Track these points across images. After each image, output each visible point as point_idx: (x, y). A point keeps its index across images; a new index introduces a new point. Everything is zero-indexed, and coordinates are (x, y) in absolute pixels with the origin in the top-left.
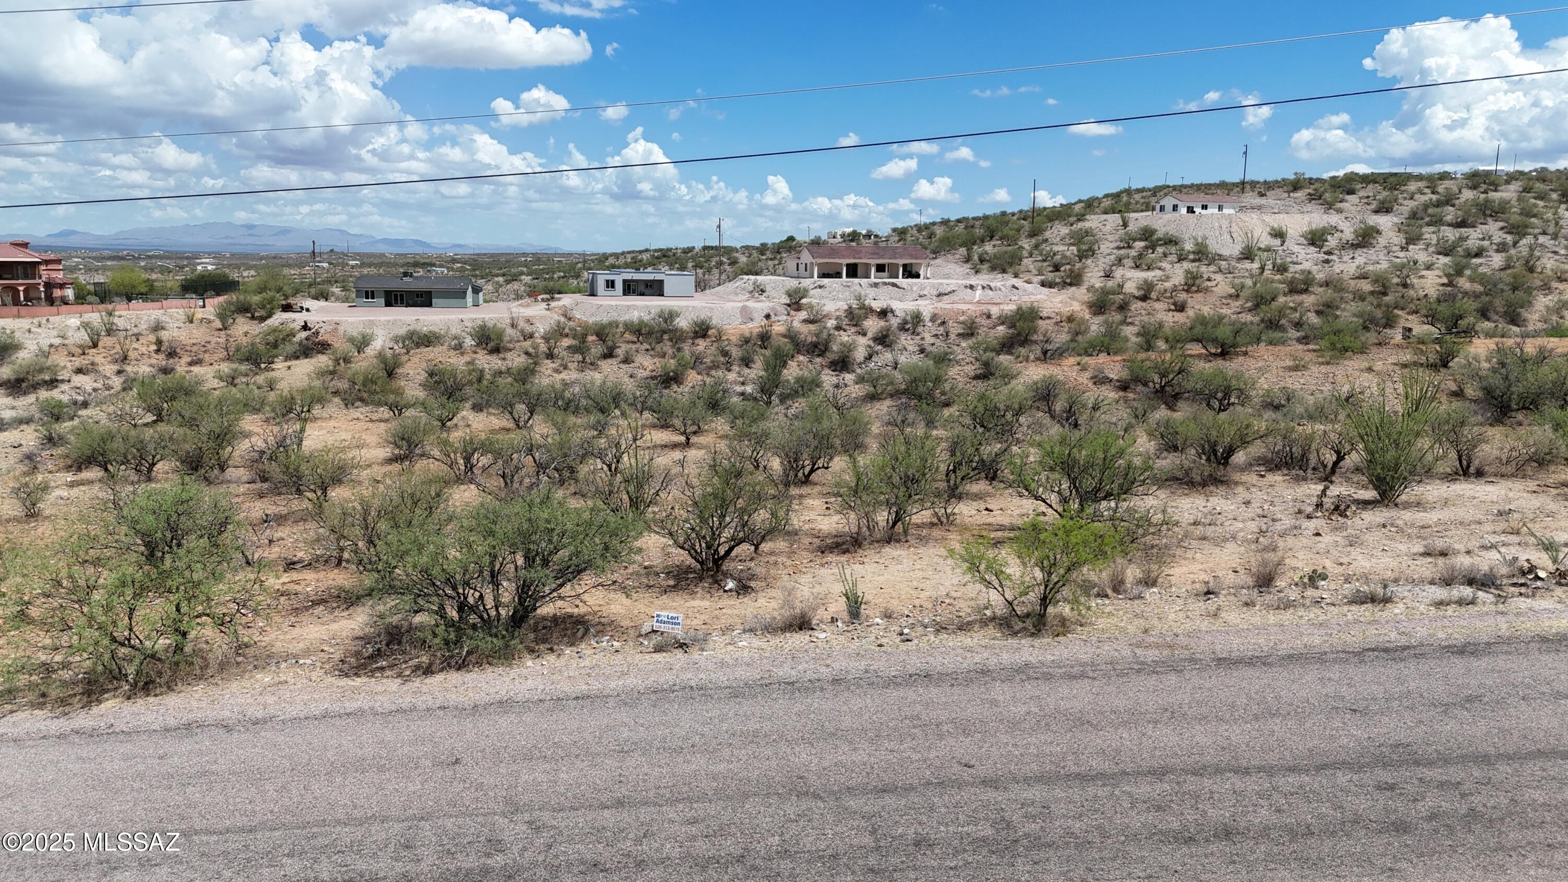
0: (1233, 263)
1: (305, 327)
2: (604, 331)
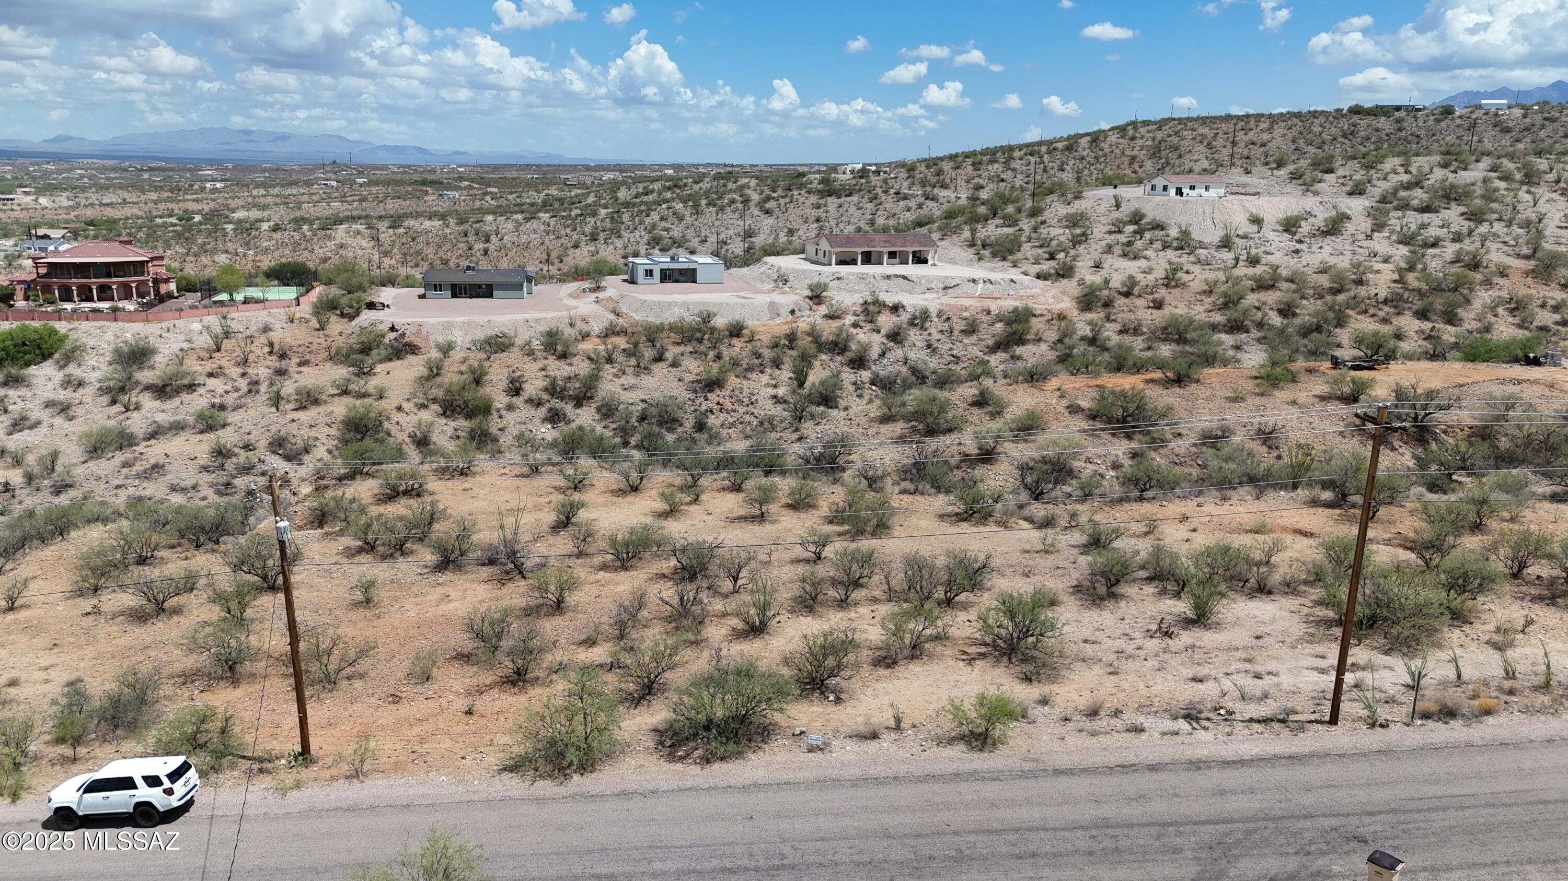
0: (1213, 251)
1: (393, 329)
2: (652, 334)
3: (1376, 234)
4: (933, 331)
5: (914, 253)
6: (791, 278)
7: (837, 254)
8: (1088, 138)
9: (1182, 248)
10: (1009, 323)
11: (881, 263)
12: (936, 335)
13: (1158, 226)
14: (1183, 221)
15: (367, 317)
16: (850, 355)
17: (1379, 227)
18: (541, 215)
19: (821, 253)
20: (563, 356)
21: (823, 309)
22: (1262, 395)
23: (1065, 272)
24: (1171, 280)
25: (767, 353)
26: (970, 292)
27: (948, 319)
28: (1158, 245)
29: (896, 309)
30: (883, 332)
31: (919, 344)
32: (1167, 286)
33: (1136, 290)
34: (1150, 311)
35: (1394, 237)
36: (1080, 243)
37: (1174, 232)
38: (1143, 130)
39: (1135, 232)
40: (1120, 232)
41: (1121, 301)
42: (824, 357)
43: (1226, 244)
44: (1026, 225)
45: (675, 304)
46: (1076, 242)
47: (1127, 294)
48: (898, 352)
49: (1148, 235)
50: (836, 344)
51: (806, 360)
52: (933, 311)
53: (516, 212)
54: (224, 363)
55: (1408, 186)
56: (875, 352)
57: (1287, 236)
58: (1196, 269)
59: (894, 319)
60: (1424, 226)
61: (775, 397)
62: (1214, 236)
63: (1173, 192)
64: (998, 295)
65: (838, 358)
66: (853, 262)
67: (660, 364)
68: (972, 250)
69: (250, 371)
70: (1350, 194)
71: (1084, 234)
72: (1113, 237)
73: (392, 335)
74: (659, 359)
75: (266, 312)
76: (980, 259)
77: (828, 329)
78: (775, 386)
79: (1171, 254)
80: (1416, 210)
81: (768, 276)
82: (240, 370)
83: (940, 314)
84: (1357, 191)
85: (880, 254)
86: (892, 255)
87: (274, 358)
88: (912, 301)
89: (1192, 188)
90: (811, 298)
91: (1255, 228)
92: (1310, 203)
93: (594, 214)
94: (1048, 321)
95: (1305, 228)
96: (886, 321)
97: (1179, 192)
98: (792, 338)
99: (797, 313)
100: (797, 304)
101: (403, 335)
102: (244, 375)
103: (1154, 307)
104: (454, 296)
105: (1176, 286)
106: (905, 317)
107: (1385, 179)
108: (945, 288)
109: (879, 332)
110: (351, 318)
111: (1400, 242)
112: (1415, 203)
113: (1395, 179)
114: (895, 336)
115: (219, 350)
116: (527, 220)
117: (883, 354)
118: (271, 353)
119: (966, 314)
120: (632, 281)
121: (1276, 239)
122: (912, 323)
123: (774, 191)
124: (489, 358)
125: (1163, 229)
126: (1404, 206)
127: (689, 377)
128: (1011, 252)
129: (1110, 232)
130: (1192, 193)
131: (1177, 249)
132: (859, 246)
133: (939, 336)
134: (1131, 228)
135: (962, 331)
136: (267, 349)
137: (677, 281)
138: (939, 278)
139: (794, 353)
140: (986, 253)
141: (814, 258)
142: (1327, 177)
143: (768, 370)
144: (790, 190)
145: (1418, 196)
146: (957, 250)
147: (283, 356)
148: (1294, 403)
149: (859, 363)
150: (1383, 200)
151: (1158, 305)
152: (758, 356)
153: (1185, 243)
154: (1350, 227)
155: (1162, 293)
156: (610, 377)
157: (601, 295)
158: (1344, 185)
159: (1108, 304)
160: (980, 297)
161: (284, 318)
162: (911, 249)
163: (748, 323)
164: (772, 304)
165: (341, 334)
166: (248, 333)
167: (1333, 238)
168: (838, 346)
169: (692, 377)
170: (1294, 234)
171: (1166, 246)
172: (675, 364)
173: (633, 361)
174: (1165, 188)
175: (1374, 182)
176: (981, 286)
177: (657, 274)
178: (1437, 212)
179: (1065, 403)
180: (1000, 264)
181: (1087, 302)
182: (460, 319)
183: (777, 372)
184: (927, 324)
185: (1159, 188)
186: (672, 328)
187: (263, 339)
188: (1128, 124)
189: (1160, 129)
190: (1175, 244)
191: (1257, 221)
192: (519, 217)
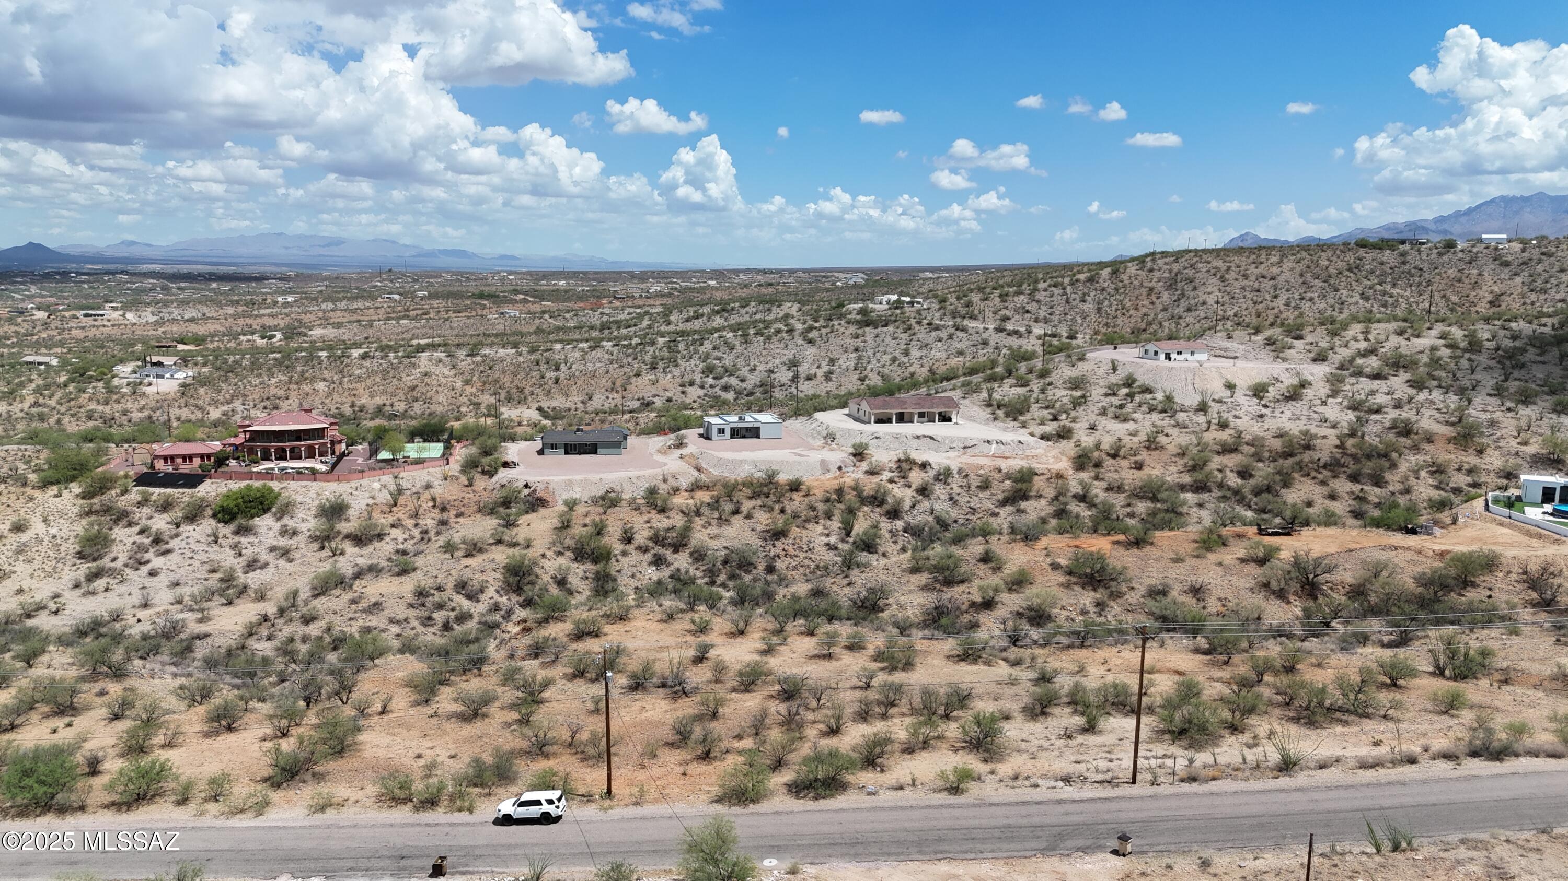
0: (1191, 414)
1: (526, 486)
2: (730, 489)
3: (1330, 400)
4: (954, 486)
5: (940, 414)
6: (838, 436)
7: (875, 414)
8: (1109, 270)
9: (1165, 411)
10: (1016, 481)
11: (912, 422)
12: (957, 490)
13: (1147, 390)
14: (1168, 387)
15: (503, 475)
16: (886, 507)
17: (1334, 393)
18: (604, 343)
19: (861, 412)
20: (663, 511)
21: (864, 466)
22: (1197, 557)
23: (1064, 434)
24: (1152, 444)
25: (821, 507)
26: (985, 451)
27: (967, 476)
28: (1145, 408)
29: (924, 466)
30: (914, 487)
31: (943, 497)
32: (1148, 448)
33: (1122, 453)
34: (1132, 471)
35: (1345, 403)
36: (1080, 404)
37: (1160, 396)
38: (1160, 262)
39: (1127, 395)
40: (1114, 394)
41: (1109, 462)
42: (866, 509)
43: (1202, 408)
44: (1036, 385)
45: (745, 461)
46: (1077, 403)
47: (1114, 456)
48: (926, 504)
49: (1138, 398)
50: (875, 498)
51: (851, 512)
52: (954, 468)
53: (582, 341)
54: (400, 515)
55: (1365, 354)
56: (907, 505)
57: (1256, 400)
58: (1174, 432)
59: (923, 475)
60: (1373, 393)
61: (828, 544)
62: (1193, 400)
63: (1162, 356)
64: (1007, 455)
65: (878, 510)
66: (889, 421)
67: (737, 517)
68: (989, 410)
69: (420, 522)
70: (1314, 360)
71: (1083, 396)
72: (1108, 399)
73: (526, 491)
74: (736, 512)
75: (425, 471)
76: (995, 419)
77: (870, 485)
78: (828, 535)
79: (1155, 416)
80: (1368, 377)
81: (819, 433)
82: (413, 522)
83: (960, 471)
84: (1320, 358)
85: (912, 414)
86: (921, 415)
87: (437, 511)
88: (938, 459)
89: (1179, 353)
90: (855, 455)
91: (1228, 393)
92: (1277, 369)
93: (653, 343)
94: (1048, 479)
95: (1272, 392)
96: (916, 477)
97: (1168, 357)
98: (840, 492)
99: (844, 469)
100: (843, 461)
101: (535, 491)
102: (416, 525)
103: (1136, 468)
104: (566, 453)
105: (1156, 449)
106: (932, 473)
107: (1346, 346)
108: (965, 448)
109: (910, 487)
110: (491, 476)
111: (1349, 408)
112: (1368, 370)
113: (1354, 345)
114: (923, 491)
115: (396, 505)
116: (592, 348)
117: (913, 506)
118: (434, 506)
119: (982, 472)
120: (708, 438)
121: (1246, 403)
122: (937, 479)
123: (816, 321)
124: (605, 513)
125: (1151, 392)
126: (1359, 373)
127: (760, 528)
128: (1021, 413)
129: (1106, 395)
130: (1179, 357)
131: (1161, 412)
132: (894, 408)
133: (959, 490)
134: (1125, 391)
135: (978, 487)
136: (431, 504)
137: (744, 437)
138: (959, 439)
139: (842, 506)
140: (1000, 413)
141: (857, 415)
142: (1297, 343)
143: (822, 521)
144: (831, 320)
145: (1373, 363)
146: (976, 408)
147: (444, 509)
148: (1220, 564)
149: (894, 514)
150: (1341, 367)
151: (1139, 466)
152: (813, 509)
153: (1168, 407)
154: (1308, 392)
155: (1144, 455)
156: (699, 528)
157: (684, 451)
158: (1309, 351)
159: (1098, 465)
160: (993, 456)
161: (440, 476)
162: (937, 410)
163: (804, 479)
164: (823, 462)
165: (485, 489)
166: (414, 490)
167: (1294, 403)
168: (877, 500)
169: (762, 528)
170: (1261, 398)
171: (1152, 409)
172: (749, 517)
173: (716, 515)
174: (1156, 353)
175: (1337, 349)
176: (994, 446)
177: (728, 432)
178: (1386, 379)
179: (1049, 560)
180: (1012, 424)
181: (1082, 461)
182: (578, 477)
183: (829, 523)
184: (950, 480)
185: (1151, 353)
186: (747, 484)
187: (426, 495)
188: (1147, 255)
189: (1176, 261)
190: (1159, 408)
191: (1231, 387)
192: (584, 345)
